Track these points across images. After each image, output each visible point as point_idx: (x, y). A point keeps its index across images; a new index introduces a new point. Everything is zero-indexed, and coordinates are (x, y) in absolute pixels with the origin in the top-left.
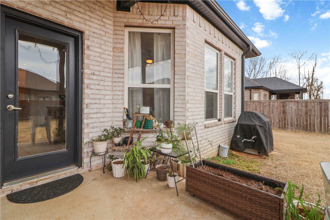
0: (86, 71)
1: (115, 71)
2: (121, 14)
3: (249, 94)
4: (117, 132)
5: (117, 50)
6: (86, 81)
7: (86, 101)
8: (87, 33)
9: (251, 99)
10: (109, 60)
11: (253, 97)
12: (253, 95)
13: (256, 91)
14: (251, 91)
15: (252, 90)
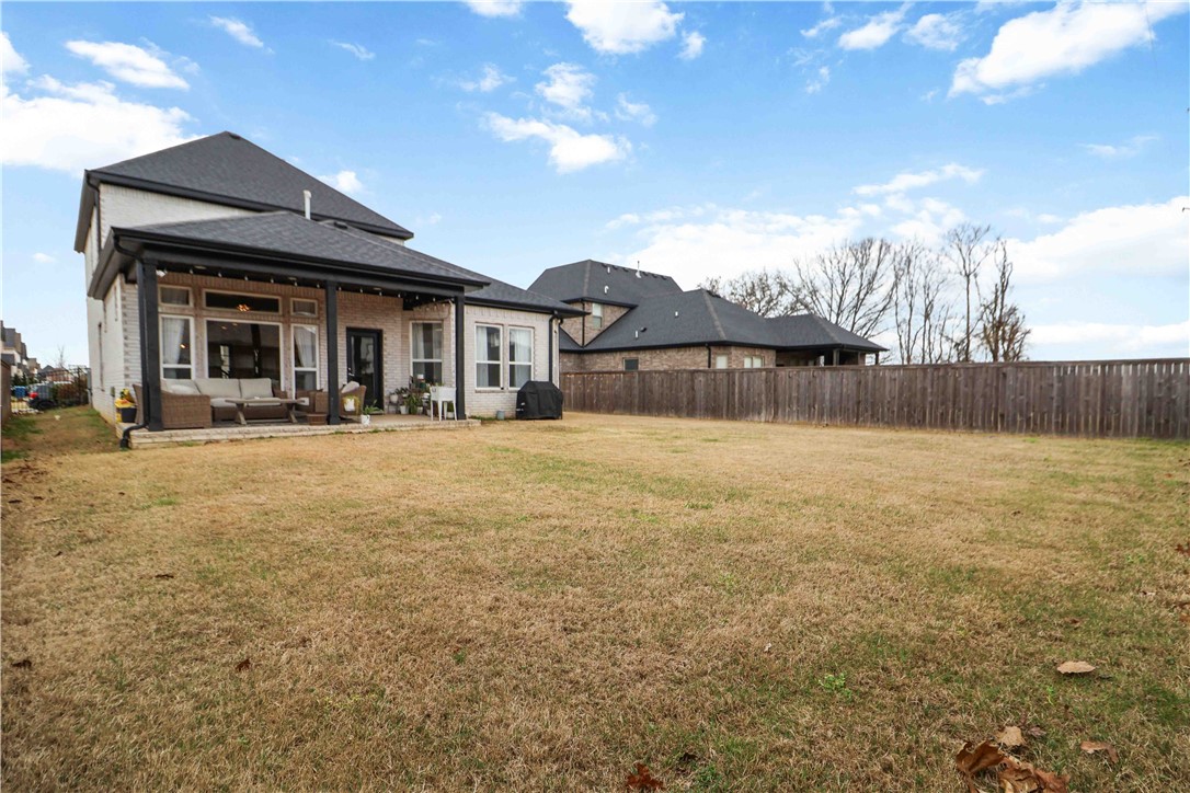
0: (385, 353)
1: (402, 351)
2: (407, 312)
3: (707, 358)
4: (405, 390)
5: (405, 337)
6: (385, 359)
7: (385, 371)
8: (385, 330)
9: (709, 366)
10: (399, 344)
11: (715, 364)
12: (715, 359)
13: (722, 351)
14: (710, 350)
15: (712, 348)
